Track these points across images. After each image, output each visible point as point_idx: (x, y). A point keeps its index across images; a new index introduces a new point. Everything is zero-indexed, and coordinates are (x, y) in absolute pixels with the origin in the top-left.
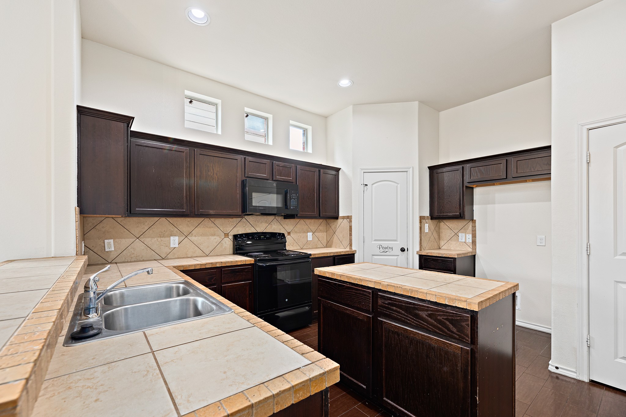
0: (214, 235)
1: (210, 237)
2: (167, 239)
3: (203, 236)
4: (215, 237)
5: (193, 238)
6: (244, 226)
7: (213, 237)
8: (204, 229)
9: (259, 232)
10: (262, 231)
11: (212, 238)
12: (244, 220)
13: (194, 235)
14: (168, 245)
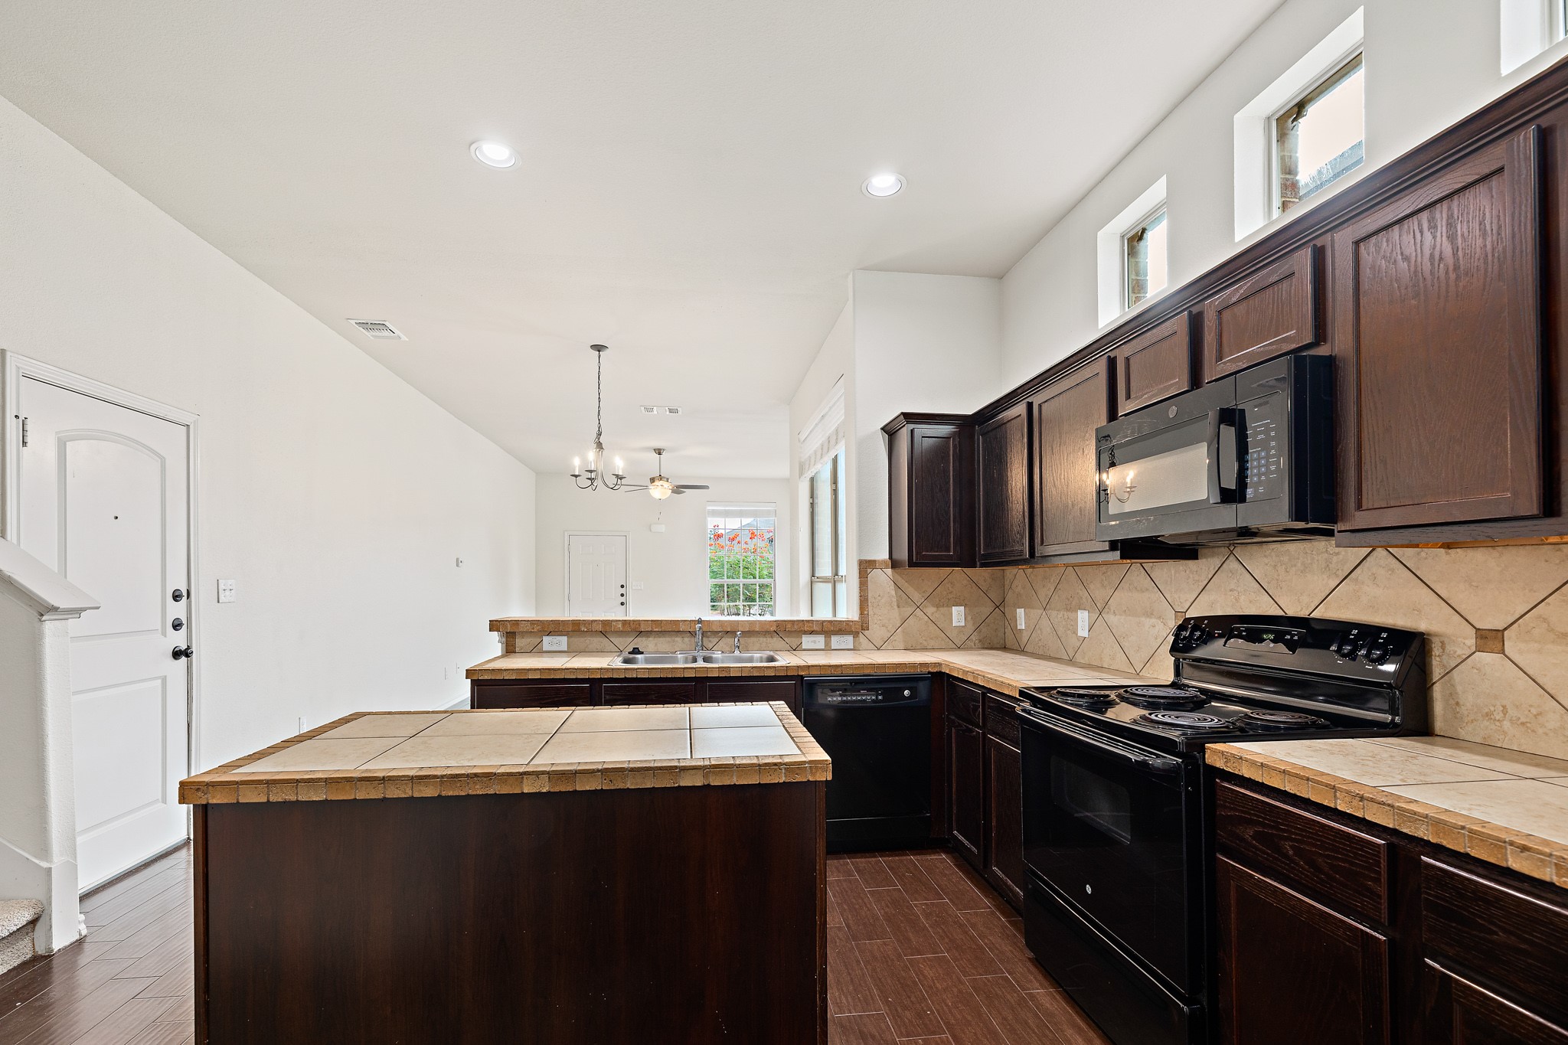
0: (1149, 614)
1: (1143, 619)
2: (1071, 615)
3: (1129, 615)
4: (1153, 621)
5: (1112, 619)
6: (1232, 586)
7: (1148, 620)
8: (1130, 594)
9: (1291, 613)
10: (1303, 613)
11: (1148, 622)
12: (1232, 564)
13: (1112, 611)
14: (1075, 632)
